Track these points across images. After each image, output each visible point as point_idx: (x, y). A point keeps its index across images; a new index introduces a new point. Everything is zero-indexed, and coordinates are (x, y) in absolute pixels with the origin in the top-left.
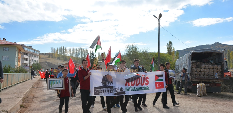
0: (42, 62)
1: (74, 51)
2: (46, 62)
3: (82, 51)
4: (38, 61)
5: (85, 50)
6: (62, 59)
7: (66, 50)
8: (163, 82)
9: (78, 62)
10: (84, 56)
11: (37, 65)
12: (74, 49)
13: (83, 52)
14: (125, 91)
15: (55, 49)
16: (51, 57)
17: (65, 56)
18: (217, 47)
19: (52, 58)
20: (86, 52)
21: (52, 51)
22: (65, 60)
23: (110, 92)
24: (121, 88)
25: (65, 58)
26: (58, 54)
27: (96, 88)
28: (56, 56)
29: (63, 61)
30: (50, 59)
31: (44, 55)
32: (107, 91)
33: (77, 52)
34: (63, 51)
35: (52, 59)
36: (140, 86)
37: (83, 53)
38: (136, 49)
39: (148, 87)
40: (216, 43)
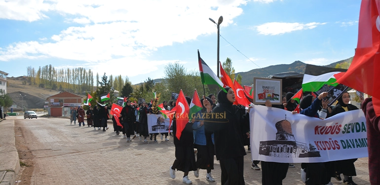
0: (12, 93)
1: (68, 73)
2: (20, 93)
3: (83, 73)
4: (6, 91)
5: (87, 71)
6: (48, 87)
7: (54, 72)
9: (76, 92)
10: (87, 82)
11: (4, 97)
12: (68, 70)
13: (84, 75)
15: (35, 70)
16: (27, 84)
17: (53, 82)
18: (297, 69)
19: (30, 85)
20: (90, 76)
21: (28, 74)
22: (53, 89)
25: (53, 85)
26: (40, 79)
28: (36, 82)
29: (50, 91)
30: (26, 86)
31: (14, 80)
33: (73, 76)
34: (50, 73)
35: (29, 87)
37: (84, 77)
38: (181, 71)
40: (296, 61)
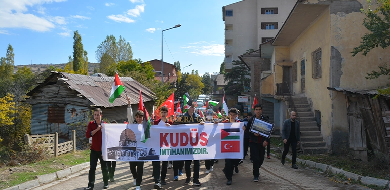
8: (239, 141)
14: (157, 154)
23: (132, 156)
24: (151, 149)
27: (110, 149)
32: (126, 154)
36: (189, 146)
39: (205, 149)
